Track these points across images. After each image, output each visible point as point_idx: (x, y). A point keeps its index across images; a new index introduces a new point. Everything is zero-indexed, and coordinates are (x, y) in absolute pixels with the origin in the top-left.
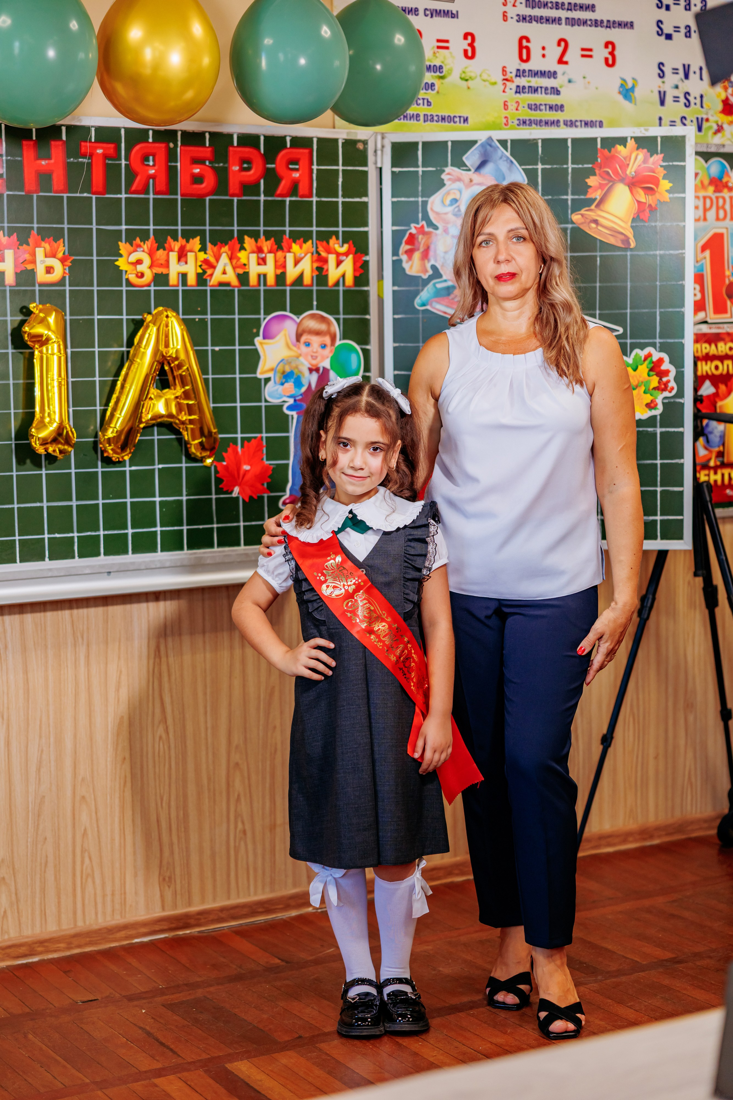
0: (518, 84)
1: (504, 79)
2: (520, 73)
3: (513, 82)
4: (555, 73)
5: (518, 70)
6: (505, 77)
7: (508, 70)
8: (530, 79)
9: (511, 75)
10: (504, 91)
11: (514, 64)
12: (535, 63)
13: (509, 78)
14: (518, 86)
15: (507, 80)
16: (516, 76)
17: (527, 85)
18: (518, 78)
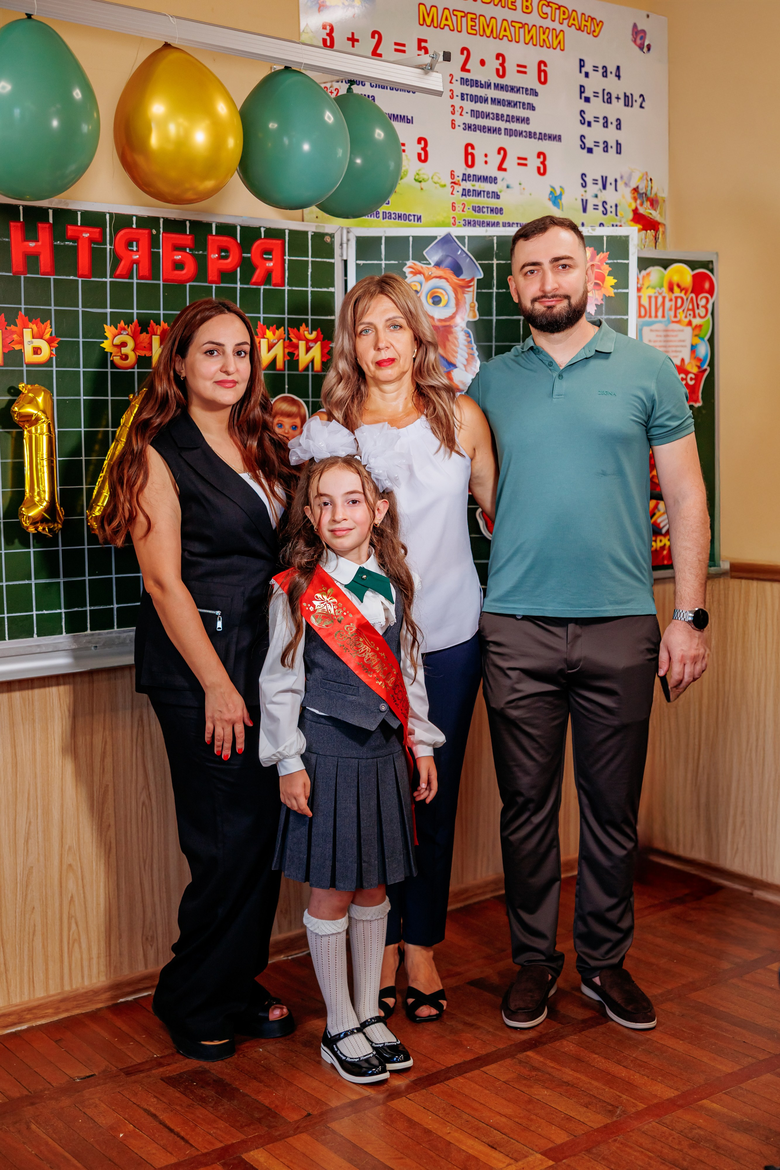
0: (464, 187)
1: (452, 183)
2: (466, 178)
3: (460, 185)
4: (496, 178)
5: (464, 174)
6: (453, 181)
7: (456, 174)
8: (474, 183)
9: (458, 179)
10: (452, 194)
11: (461, 169)
12: (479, 169)
13: (457, 182)
14: (464, 190)
15: (454, 183)
16: (463, 180)
17: (472, 188)
18: (464, 182)
